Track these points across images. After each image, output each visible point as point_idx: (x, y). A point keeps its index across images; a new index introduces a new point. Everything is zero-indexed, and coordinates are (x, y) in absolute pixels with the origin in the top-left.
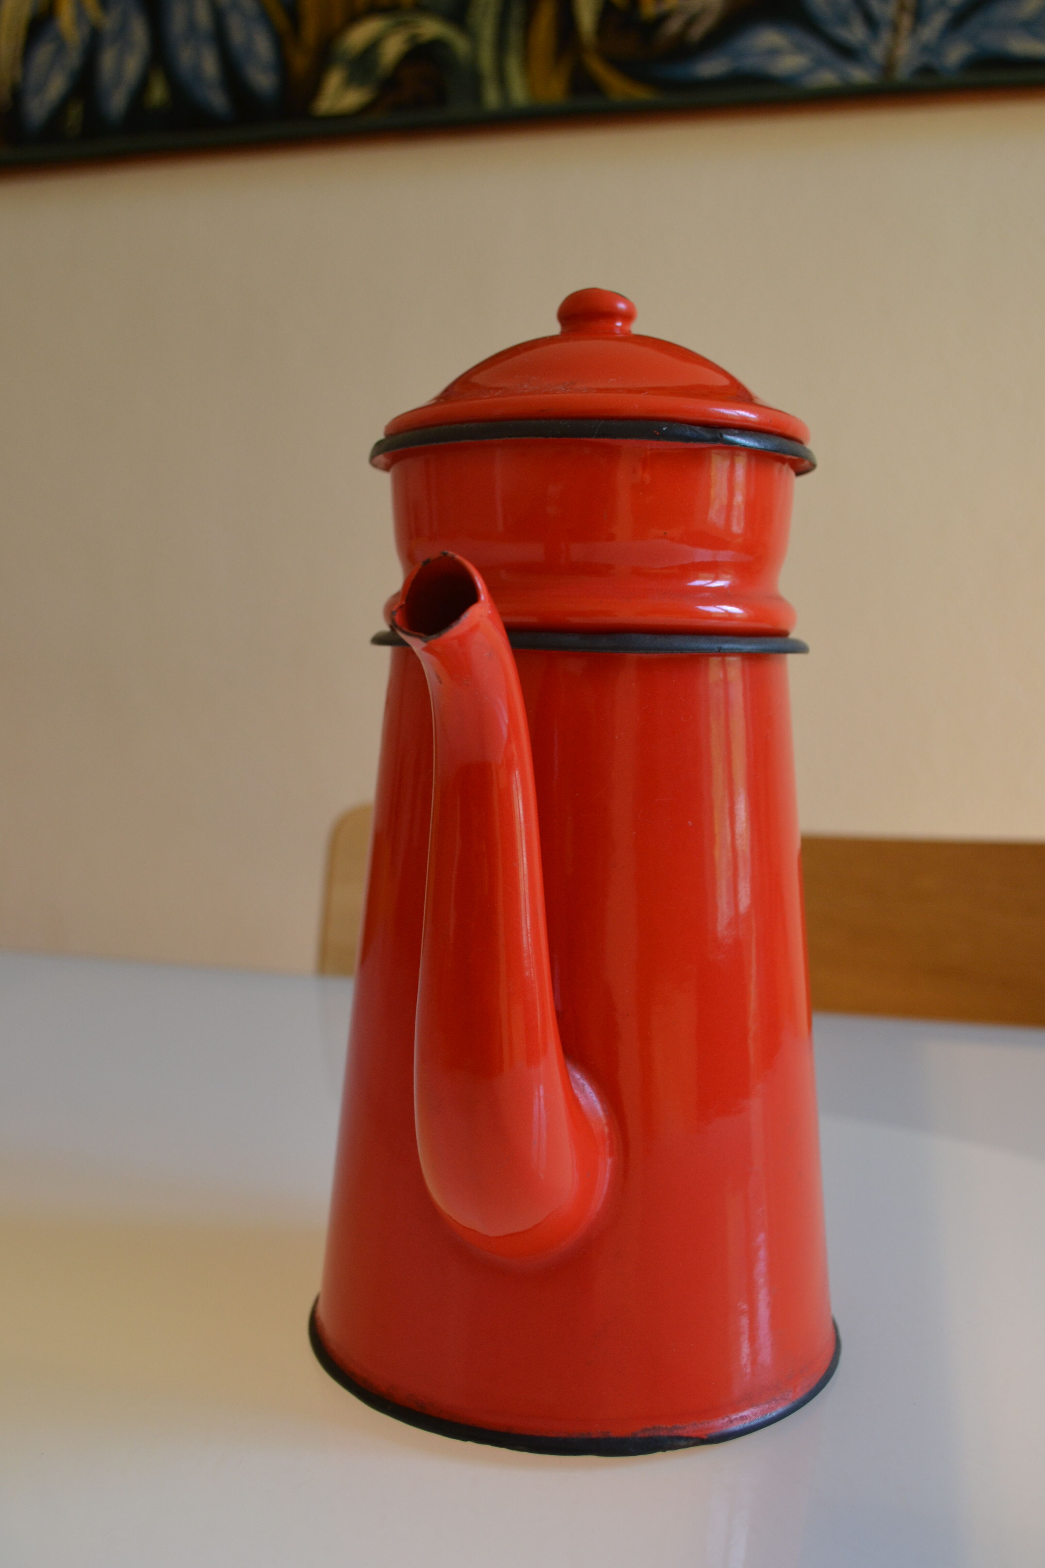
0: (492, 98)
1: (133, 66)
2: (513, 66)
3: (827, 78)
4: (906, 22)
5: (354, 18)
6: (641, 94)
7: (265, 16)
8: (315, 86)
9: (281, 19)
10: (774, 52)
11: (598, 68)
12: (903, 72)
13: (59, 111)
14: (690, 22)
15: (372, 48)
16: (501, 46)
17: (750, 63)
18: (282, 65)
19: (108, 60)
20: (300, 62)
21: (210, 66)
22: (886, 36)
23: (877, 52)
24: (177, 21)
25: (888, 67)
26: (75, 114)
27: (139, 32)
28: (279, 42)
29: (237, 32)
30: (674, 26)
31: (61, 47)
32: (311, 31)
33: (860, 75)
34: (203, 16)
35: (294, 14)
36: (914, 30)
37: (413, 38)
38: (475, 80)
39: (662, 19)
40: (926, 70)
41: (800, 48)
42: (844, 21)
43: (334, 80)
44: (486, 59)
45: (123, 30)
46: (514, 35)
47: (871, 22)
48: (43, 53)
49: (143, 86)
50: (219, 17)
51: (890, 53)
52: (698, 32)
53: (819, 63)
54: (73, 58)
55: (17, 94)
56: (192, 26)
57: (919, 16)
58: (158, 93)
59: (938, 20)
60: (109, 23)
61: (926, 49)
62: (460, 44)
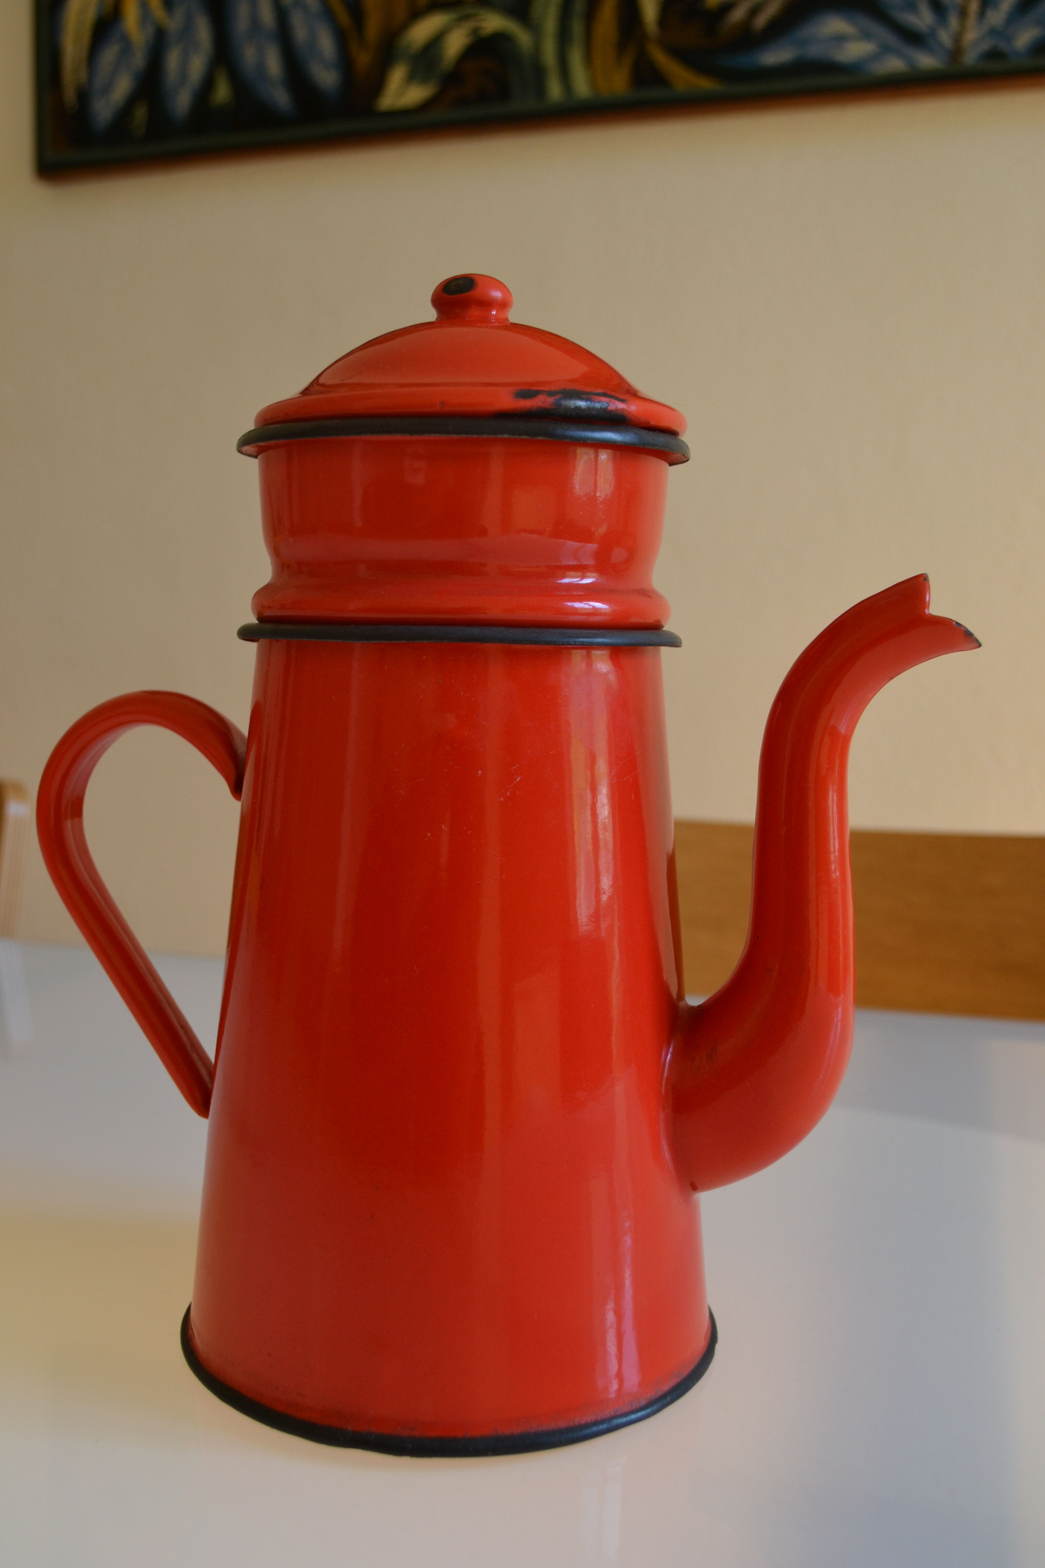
0: (555, 91)
1: (197, 66)
2: (576, 58)
3: (894, 64)
5: (416, 14)
6: (706, 84)
7: (328, 13)
8: (378, 84)
9: (344, 17)
10: (840, 39)
11: (660, 58)
12: (970, 58)
13: (126, 111)
14: (754, 12)
15: (436, 42)
16: (564, 38)
17: (814, 51)
18: (345, 62)
19: (173, 60)
20: (363, 59)
21: (274, 65)
22: (953, 21)
23: (945, 37)
24: (241, 21)
25: (956, 53)
26: (141, 113)
27: (203, 32)
28: (341, 38)
29: (300, 32)
30: (737, 15)
31: (127, 47)
32: (373, 27)
33: (927, 61)
34: (267, 15)
35: (357, 13)
36: (982, 14)
37: (475, 31)
38: (539, 72)
39: (725, 8)
40: (994, 55)
41: (866, 36)
42: (912, 7)
43: (397, 75)
44: (549, 52)
45: (188, 28)
46: (577, 28)
47: (940, 7)
48: (109, 54)
49: (208, 84)
50: (282, 16)
51: (958, 38)
52: (761, 21)
53: (885, 50)
54: (139, 60)
55: (84, 96)
56: (255, 24)
58: (222, 92)
60: (173, 24)
61: (993, 32)
62: (523, 38)
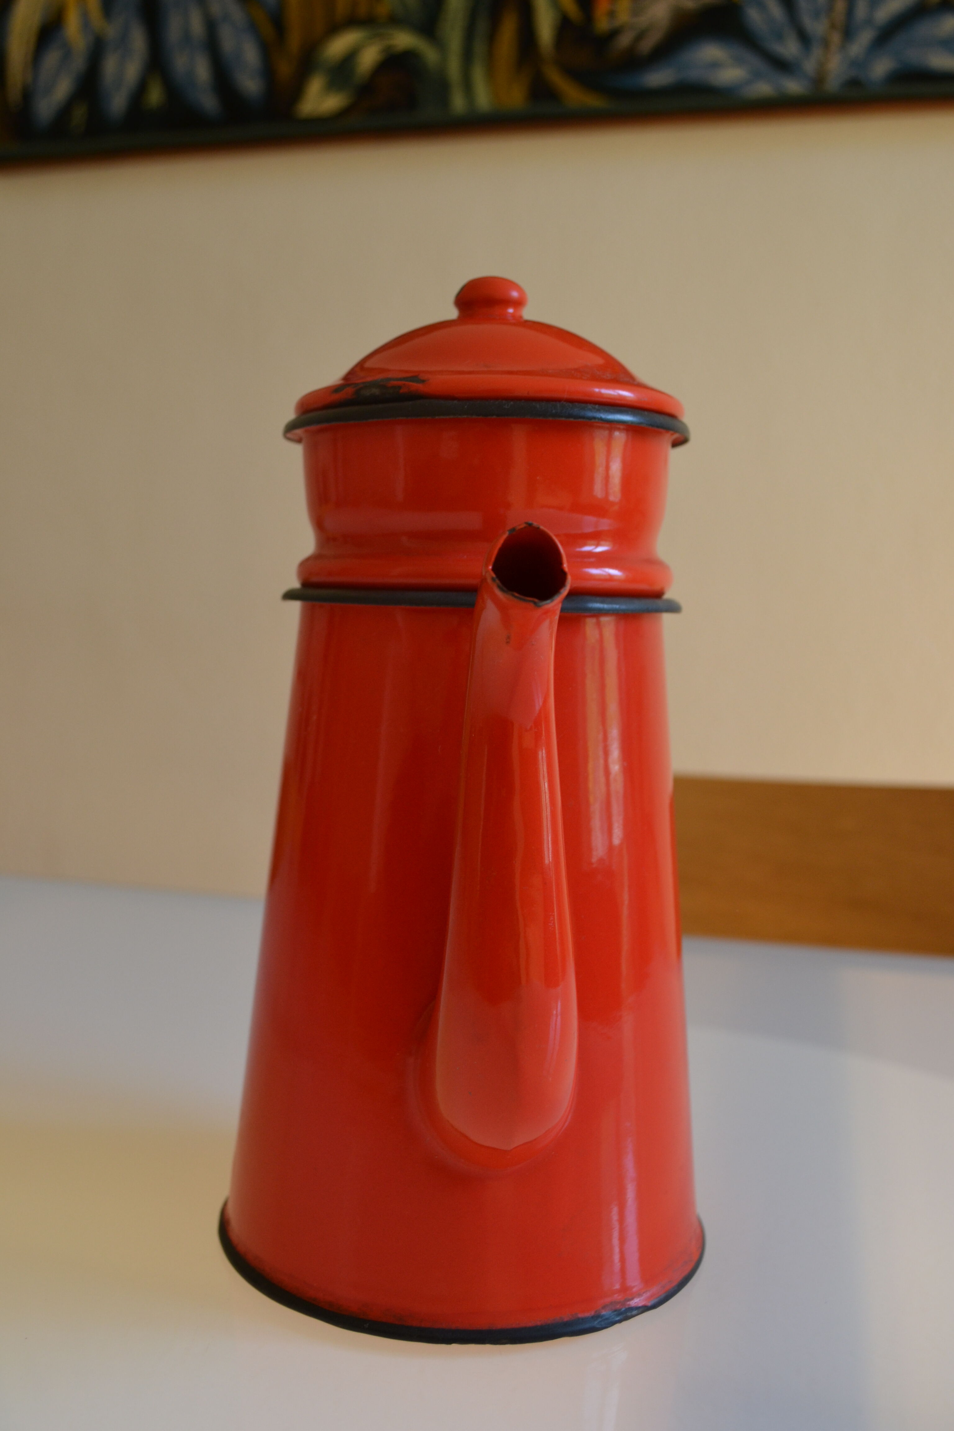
0: (458, 103)
1: (133, 71)
2: (478, 75)
3: (763, 89)
4: (836, 38)
5: (334, 29)
6: (593, 101)
7: (253, 27)
8: (297, 91)
10: (715, 65)
11: (555, 77)
12: (833, 84)
13: (65, 112)
14: (640, 36)
15: (350, 58)
16: (467, 56)
17: (694, 74)
18: (268, 72)
19: (110, 65)
20: (285, 69)
21: (203, 71)
22: (817, 52)
23: (810, 66)
24: (173, 31)
25: (819, 80)
26: (80, 114)
27: (138, 40)
28: (266, 51)
29: (228, 41)
30: (624, 41)
31: (68, 53)
32: (295, 40)
33: (793, 86)
34: (197, 25)
36: (843, 46)
37: (388, 49)
38: (443, 88)
39: (614, 33)
40: (854, 83)
41: (739, 62)
42: (780, 37)
43: (315, 86)
44: (454, 68)
45: (124, 38)
46: (479, 47)
47: (805, 39)
48: (52, 58)
49: (141, 89)
50: (211, 26)
51: (821, 67)
52: (647, 45)
53: (756, 75)
54: (79, 63)
55: (28, 95)
56: (187, 37)
57: (848, 33)
58: (155, 96)
59: (865, 38)
60: (111, 31)
61: (854, 63)
62: (430, 54)
